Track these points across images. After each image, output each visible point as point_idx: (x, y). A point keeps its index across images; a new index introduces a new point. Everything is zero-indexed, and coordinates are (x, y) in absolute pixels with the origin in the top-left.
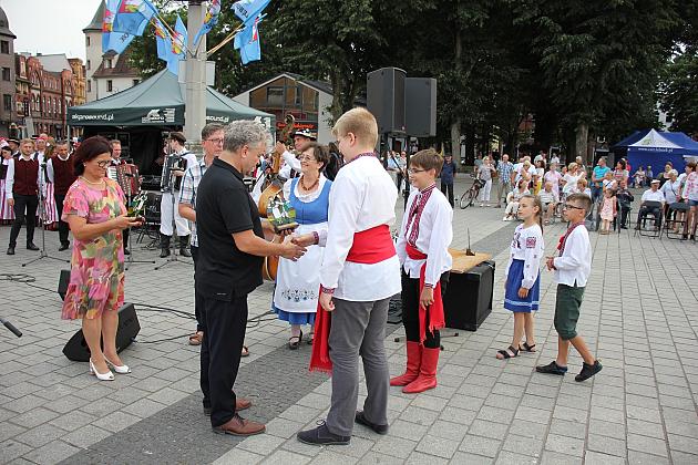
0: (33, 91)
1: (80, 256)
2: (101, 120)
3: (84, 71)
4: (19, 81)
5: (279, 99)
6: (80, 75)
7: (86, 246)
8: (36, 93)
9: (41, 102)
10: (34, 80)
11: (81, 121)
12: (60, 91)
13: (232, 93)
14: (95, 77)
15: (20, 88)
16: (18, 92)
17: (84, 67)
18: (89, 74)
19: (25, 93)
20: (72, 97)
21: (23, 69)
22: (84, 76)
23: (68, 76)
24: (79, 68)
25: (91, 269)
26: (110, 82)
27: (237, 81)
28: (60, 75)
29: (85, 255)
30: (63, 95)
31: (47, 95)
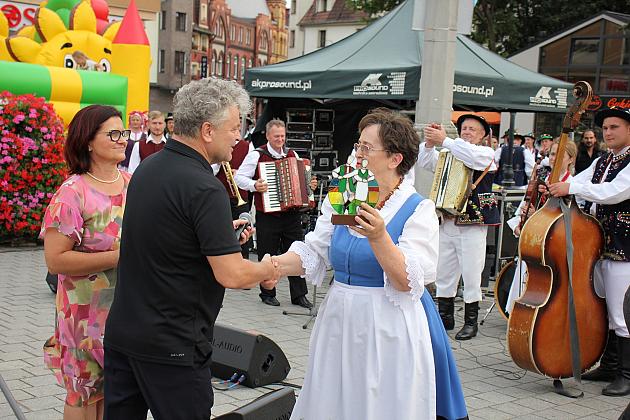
0: (214, 46)
1: (66, 299)
2: (293, 89)
3: (288, 17)
4: (197, 32)
5: (591, 59)
6: (281, 23)
7: (74, 283)
8: (219, 49)
9: (224, 63)
10: (217, 31)
11: (265, 90)
12: (252, 47)
13: (511, 50)
14: (302, 26)
15: (199, 42)
16: (194, 47)
17: (288, 10)
18: (295, 20)
19: (204, 49)
20: (269, 55)
21: (204, 14)
22: (287, 24)
23: (265, 24)
24: (280, 12)
25: (84, 323)
26: (323, 33)
27: (520, 30)
28: (253, 24)
29: (73, 298)
30: (255, 52)
31: (234, 51)
